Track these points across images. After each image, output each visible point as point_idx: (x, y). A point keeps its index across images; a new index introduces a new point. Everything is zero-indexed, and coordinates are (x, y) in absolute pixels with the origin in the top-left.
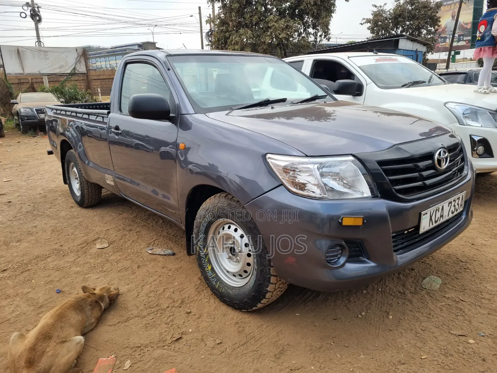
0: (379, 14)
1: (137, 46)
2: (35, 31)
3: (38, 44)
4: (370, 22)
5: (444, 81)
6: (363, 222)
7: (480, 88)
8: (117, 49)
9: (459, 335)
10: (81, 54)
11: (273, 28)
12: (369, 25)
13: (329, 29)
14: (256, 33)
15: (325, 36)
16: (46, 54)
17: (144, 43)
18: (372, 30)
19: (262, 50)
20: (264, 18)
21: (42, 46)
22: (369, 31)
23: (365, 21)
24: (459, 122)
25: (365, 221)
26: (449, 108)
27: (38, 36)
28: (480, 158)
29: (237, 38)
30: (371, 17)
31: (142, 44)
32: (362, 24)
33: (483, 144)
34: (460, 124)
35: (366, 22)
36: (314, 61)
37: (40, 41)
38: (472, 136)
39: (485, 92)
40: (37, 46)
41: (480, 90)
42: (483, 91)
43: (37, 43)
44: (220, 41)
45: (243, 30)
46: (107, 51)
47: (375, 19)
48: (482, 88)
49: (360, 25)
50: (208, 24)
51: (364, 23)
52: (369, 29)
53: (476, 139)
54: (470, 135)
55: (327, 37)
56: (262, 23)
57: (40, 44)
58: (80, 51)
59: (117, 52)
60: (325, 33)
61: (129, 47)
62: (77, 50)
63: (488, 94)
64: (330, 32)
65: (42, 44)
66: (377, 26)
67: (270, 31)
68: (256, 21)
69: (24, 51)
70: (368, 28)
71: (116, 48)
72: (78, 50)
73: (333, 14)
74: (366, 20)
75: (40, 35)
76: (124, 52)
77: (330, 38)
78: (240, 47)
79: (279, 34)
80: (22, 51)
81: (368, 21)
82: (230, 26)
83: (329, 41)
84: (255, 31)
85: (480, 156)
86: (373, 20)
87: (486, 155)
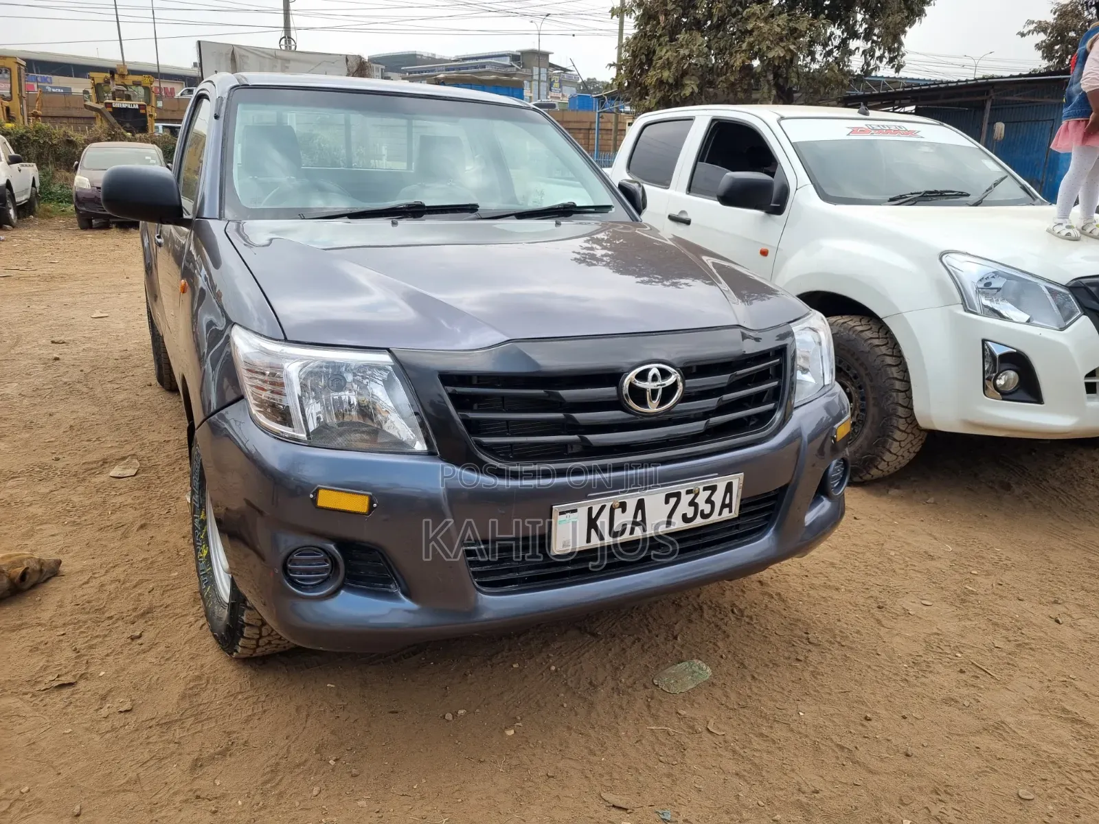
0: (1073, 11)
1: (508, 58)
2: (283, 15)
3: (286, 43)
4: (1044, 30)
5: (1034, 198)
6: (371, 508)
7: (1059, 224)
8: (468, 62)
9: (614, 806)
10: (355, 69)
11: (755, 33)
12: (1042, 37)
13: (901, 44)
14: (717, 42)
15: (891, 60)
16: (287, 65)
17: (524, 53)
18: (1047, 50)
19: (725, 85)
20: (740, 9)
21: (293, 48)
22: (1040, 53)
23: (1032, 27)
24: (964, 303)
25: (375, 505)
26: (949, 267)
27: (287, 28)
28: (1003, 399)
29: (669, 53)
30: (1050, 18)
31: (519, 54)
32: (1023, 35)
33: (1015, 367)
34: (966, 310)
35: (1035, 30)
36: (713, 120)
37: (289, 38)
38: (989, 343)
39: (1068, 234)
40: (283, 48)
41: (1058, 229)
42: (1064, 233)
43: (283, 40)
44: (637, 56)
45: (686, 36)
46: (446, 66)
47: (1059, 22)
48: (1065, 225)
49: (1019, 36)
50: (615, 17)
51: (1029, 32)
52: (1039, 49)
53: (998, 351)
54: (984, 341)
55: (896, 62)
56: (734, 20)
57: (290, 43)
58: (354, 63)
59: (467, 68)
60: (890, 51)
61: (493, 60)
62: (347, 60)
63: (1076, 239)
64: (903, 49)
65: (293, 43)
66: (1061, 42)
67: (747, 40)
68: (720, 15)
69: (244, 56)
70: (1038, 44)
71: (464, 59)
72: (350, 59)
73: (926, 8)
74: (1035, 25)
75: (292, 25)
76: (480, 70)
77: (902, 66)
78: (674, 75)
79: (768, 48)
80: (240, 56)
81: (1041, 28)
82: (659, 23)
83: (897, 70)
84: (716, 40)
85: (1006, 395)
86: (1054, 27)
87: (1021, 394)
